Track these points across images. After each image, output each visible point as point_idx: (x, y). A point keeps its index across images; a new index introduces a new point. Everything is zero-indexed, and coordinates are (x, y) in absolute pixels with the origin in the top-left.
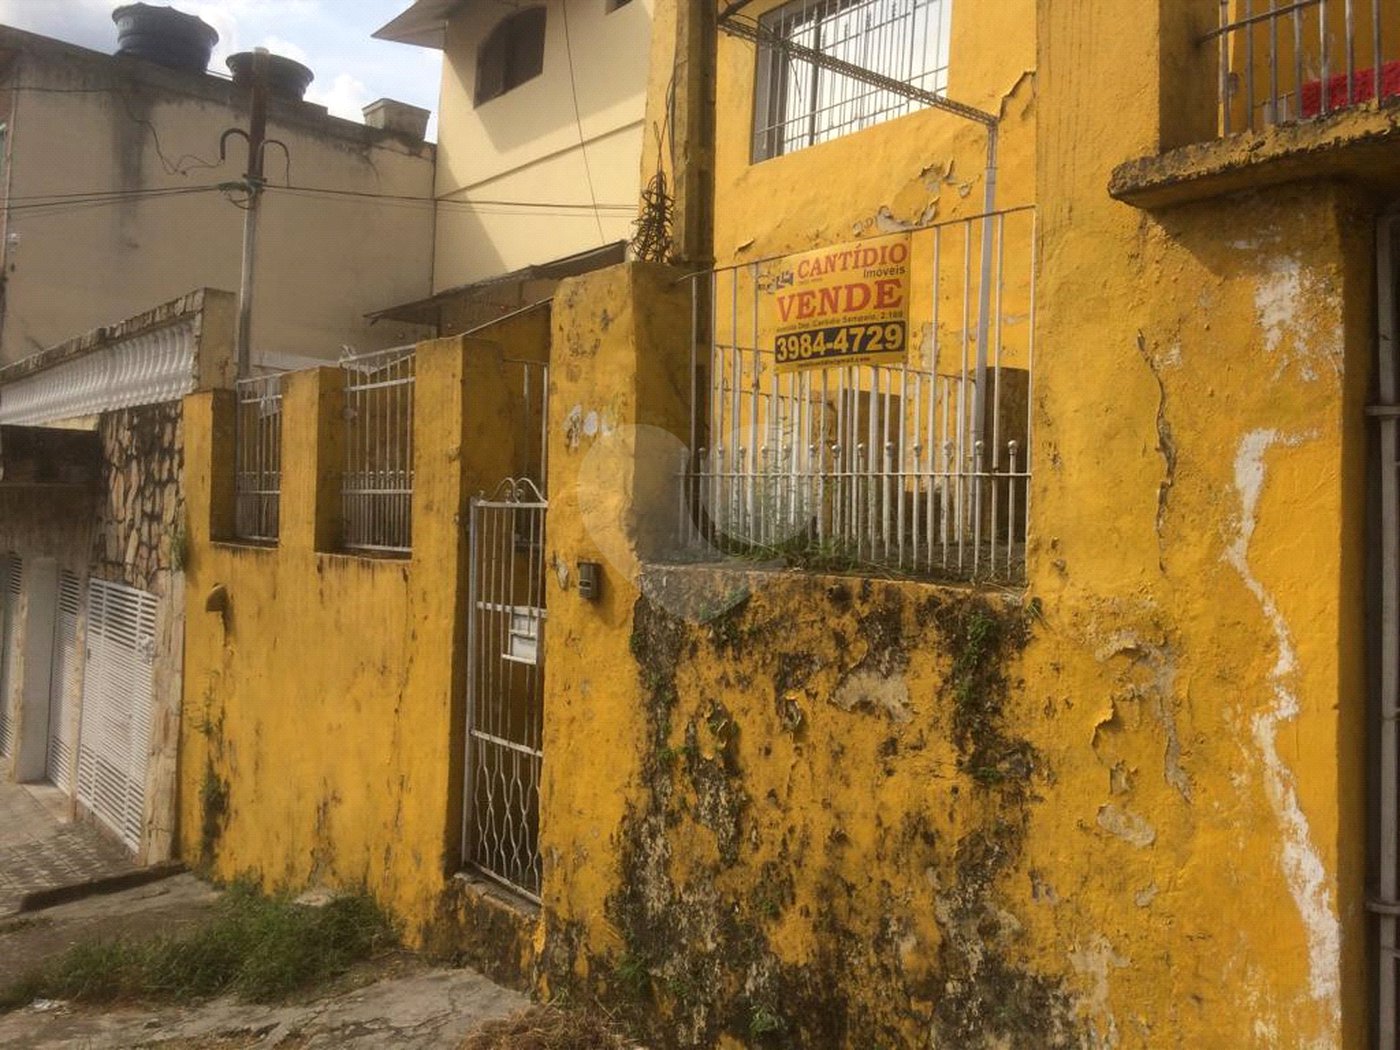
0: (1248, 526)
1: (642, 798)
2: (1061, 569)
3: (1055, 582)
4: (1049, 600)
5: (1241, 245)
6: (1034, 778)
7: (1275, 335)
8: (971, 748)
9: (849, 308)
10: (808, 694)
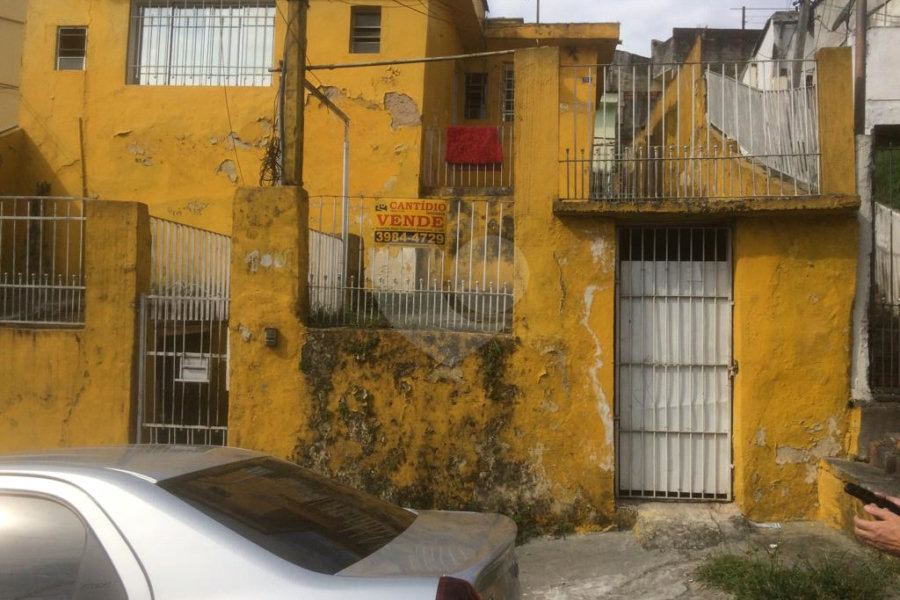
0: (588, 313)
1: (308, 436)
2: (527, 327)
3: (524, 330)
4: (522, 337)
5: (587, 231)
6: (516, 396)
7: (596, 259)
8: (491, 390)
9: (420, 224)
10: (413, 378)
